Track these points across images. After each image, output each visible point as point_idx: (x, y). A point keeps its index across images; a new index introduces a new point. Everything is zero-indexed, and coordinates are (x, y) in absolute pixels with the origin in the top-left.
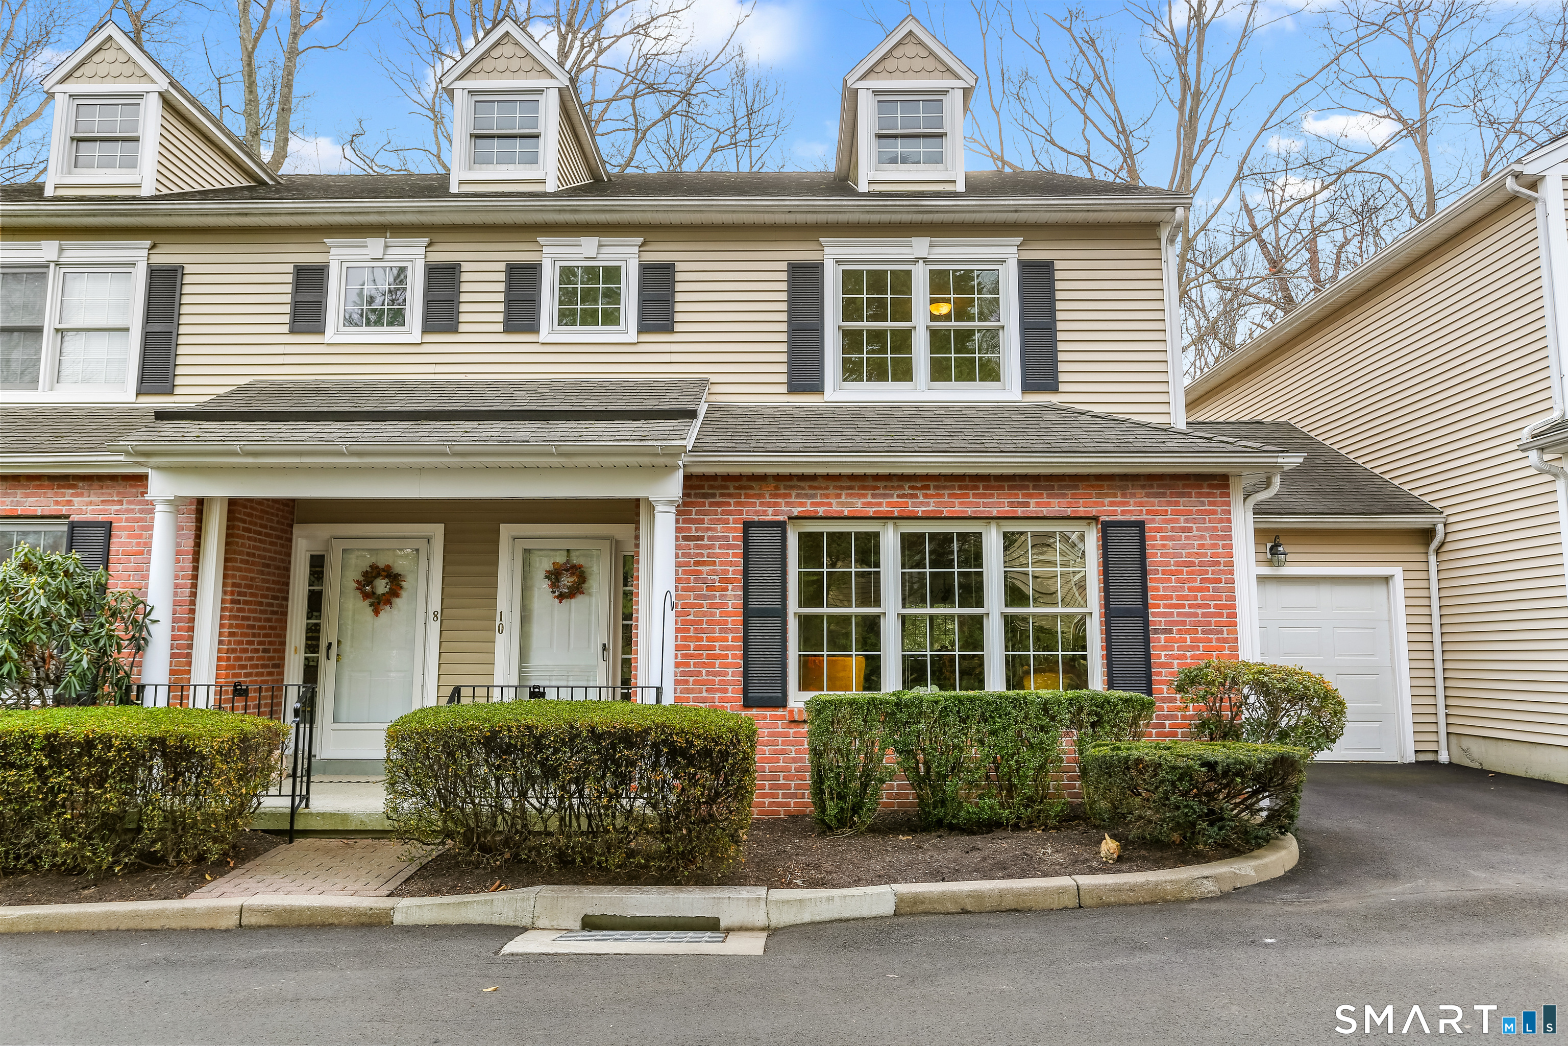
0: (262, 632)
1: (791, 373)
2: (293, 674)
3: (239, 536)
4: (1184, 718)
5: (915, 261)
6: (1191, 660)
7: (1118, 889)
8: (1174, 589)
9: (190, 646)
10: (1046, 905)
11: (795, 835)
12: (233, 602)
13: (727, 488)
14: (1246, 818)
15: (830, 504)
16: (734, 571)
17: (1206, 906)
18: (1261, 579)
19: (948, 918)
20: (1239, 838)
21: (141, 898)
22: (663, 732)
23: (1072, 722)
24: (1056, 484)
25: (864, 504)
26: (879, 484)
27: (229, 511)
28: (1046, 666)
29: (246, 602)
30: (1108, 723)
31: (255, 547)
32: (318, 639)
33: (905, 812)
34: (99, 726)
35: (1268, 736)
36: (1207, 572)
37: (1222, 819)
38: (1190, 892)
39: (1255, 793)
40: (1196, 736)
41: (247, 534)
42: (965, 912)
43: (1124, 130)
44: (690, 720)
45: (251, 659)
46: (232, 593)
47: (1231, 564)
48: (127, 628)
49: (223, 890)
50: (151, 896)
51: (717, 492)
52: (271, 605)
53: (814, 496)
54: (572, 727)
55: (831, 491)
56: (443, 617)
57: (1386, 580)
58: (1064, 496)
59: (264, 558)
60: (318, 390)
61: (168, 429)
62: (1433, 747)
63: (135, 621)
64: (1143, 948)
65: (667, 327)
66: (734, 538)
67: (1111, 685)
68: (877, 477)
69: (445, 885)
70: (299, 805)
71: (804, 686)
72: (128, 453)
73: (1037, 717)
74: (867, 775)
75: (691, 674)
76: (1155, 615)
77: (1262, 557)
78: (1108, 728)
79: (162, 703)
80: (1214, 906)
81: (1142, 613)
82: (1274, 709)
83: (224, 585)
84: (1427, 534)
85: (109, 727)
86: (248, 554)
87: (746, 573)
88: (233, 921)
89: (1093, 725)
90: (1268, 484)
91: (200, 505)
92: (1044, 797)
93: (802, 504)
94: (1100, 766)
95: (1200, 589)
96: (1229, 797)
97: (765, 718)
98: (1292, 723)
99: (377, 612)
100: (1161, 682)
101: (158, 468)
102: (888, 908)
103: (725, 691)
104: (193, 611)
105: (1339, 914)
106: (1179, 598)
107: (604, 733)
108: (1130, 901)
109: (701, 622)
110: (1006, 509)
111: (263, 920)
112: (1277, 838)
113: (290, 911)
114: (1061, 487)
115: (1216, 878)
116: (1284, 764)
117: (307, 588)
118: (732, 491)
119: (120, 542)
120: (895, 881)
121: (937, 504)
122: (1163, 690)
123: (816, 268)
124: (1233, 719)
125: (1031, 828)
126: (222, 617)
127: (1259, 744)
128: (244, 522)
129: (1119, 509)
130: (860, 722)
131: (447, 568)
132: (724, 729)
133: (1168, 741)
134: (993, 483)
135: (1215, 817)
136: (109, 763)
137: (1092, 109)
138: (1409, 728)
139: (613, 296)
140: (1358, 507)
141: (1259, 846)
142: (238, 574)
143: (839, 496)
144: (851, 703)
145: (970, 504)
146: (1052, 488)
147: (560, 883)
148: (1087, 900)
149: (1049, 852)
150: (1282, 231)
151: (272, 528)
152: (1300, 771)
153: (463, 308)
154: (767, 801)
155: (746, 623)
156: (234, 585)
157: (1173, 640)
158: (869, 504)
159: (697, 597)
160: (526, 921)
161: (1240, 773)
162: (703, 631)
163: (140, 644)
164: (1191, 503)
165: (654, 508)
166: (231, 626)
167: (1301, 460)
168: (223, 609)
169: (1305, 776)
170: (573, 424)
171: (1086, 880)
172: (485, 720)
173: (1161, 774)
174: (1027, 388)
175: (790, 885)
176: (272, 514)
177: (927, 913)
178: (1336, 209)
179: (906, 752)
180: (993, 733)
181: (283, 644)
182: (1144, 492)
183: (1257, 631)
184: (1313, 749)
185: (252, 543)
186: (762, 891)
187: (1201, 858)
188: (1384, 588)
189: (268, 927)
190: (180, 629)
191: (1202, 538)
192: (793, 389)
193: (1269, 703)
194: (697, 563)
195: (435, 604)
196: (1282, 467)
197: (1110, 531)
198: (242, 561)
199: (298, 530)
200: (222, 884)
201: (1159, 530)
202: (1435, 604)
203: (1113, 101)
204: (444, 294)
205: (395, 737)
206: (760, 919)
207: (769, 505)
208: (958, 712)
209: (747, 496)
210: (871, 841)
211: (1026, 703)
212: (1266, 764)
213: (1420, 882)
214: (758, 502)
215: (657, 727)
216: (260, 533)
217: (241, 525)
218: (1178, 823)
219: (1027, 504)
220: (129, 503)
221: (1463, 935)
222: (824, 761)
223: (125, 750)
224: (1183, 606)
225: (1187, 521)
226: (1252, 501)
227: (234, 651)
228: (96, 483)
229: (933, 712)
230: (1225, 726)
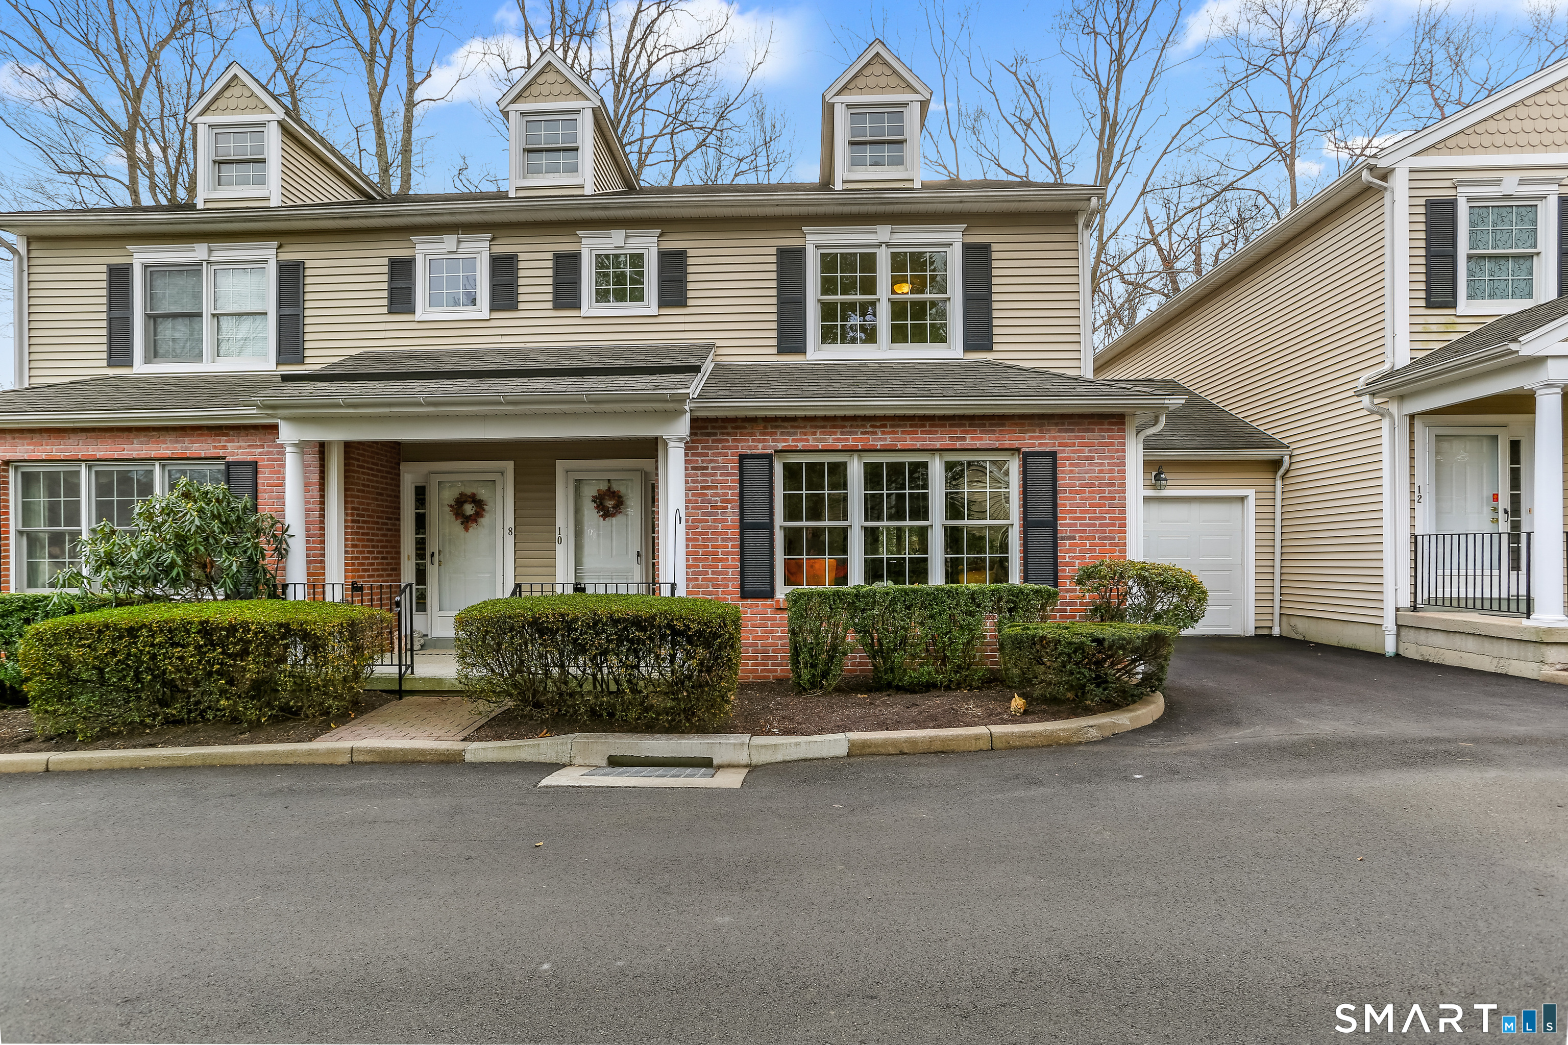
0: (380, 544)
1: (780, 338)
2: (408, 575)
3: (354, 471)
4: (1081, 604)
5: (879, 245)
6: (1089, 560)
7: (1022, 736)
8: (1078, 505)
9: (323, 555)
10: (966, 748)
11: (778, 694)
12: (353, 521)
13: (726, 428)
14: (1126, 679)
15: (807, 440)
16: (732, 494)
17: (1090, 748)
18: (1147, 499)
19: (889, 758)
20: (1118, 696)
21: (281, 741)
22: (666, 618)
23: (993, 608)
24: (987, 423)
25: (834, 439)
26: (847, 424)
27: (345, 452)
28: (976, 566)
29: (364, 522)
30: (1022, 608)
31: (368, 480)
32: (424, 549)
33: (865, 676)
34: (240, 615)
35: (1146, 618)
36: (1104, 492)
37: (1106, 682)
38: (1078, 737)
39: (1134, 661)
40: (1090, 618)
41: (361, 470)
42: (902, 753)
43: (1056, 155)
44: (688, 608)
45: (372, 564)
46: (352, 515)
47: (1124, 485)
48: (269, 541)
49: (342, 735)
50: (289, 740)
51: (718, 431)
52: (386, 524)
53: (795, 434)
54: (595, 614)
55: (808, 430)
56: (517, 532)
57: (1242, 499)
58: (993, 432)
59: (378, 488)
60: (412, 356)
61: (290, 388)
62: (1269, 624)
63: (274, 536)
64: (1038, 783)
65: (682, 302)
66: (732, 468)
67: (1026, 579)
68: (845, 418)
69: (506, 732)
70: (405, 672)
71: (788, 582)
72: (259, 407)
73: (966, 605)
74: (834, 648)
75: (700, 573)
76: (1062, 525)
77: (1148, 483)
78: (1021, 612)
79: (300, 597)
80: (1096, 748)
81: (1052, 524)
82: (1152, 597)
83: (346, 508)
84: (1276, 464)
85: (248, 616)
86: (364, 485)
87: (741, 495)
88: (346, 759)
89: (1010, 610)
90: (1156, 421)
91: (322, 448)
92: (970, 665)
93: (785, 441)
94: (1013, 642)
95: (1099, 505)
96: (1113, 664)
97: (758, 606)
98: (1165, 607)
99: (467, 529)
100: (1065, 577)
101: (284, 419)
102: (842, 750)
103: (727, 586)
104: (323, 529)
105: (1194, 754)
106: (1082, 512)
107: (620, 619)
108: (1031, 744)
109: (707, 534)
110: (947, 443)
111: (369, 758)
112: (1148, 695)
113: (388, 752)
114: (991, 425)
115: (1099, 727)
116: (1158, 639)
117: (414, 511)
118: (730, 430)
119: (264, 477)
120: (850, 730)
121: (892, 439)
122: (1066, 583)
123: (800, 252)
124: (1119, 604)
125: (959, 688)
126: (346, 533)
127: (1138, 625)
128: (358, 460)
129: (1037, 442)
130: (827, 609)
131: (517, 495)
132: (714, 616)
133: (1068, 623)
134: (937, 422)
135: (1100, 681)
136: (250, 642)
137: (1031, 139)
138: (1252, 610)
139: (638, 278)
140: (1224, 443)
141: (1134, 702)
142: (356, 500)
143: (814, 433)
144: (821, 594)
145: (918, 439)
146: (984, 425)
147: (593, 731)
148: (998, 744)
149: (971, 708)
150: (1175, 238)
151: (382, 465)
152: (1170, 645)
153: (521, 290)
154: (760, 668)
155: (742, 534)
156: (353, 509)
157: (1077, 545)
158: (838, 440)
159: (703, 514)
160: (566, 760)
161: (1122, 647)
162: (709, 540)
163: (282, 553)
164: (1094, 437)
165: (667, 444)
166: (353, 540)
167: (1183, 401)
168: (346, 527)
169: (1172, 649)
170: (602, 378)
171: (997, 729)
172: (530, 609)
173: (1060, 648)
174: (967, 348)
175: (769, 733)
176: (382, 455)
177: (873, 754)
178: (1217, 219)
179: (863, 630)
180: (932, 617)
181: (399, 553)
182: (1057, 428)
183: (1141, 538)
184: (1180, 627)
185: (366, 477)
186: (746, 738)
187: (1089, 711)
188: (1240, 505)
189: (373, 763)
190: (314, 542)
191: (1102, 464)
192: (781, 351)
193: (1148, 592)
194: (703, 488)
195: (510, 523)
196: (1168, 407)
197: (1029, 459)
198: (359, 491)
199: (404, 467)
200: (343, 731)
201: (1068, 459)
202: (1278, 517)
203: (1048, 133)
204: (505, 279)
205: (462, 622)
206: (744, 758)
207: (759, 441)
208: (904, 601)
209: (742, 434)
210: (836, 699)
211: (957, 594)
212: (1143, 640)
213: (1258, 728)
214: (750, 439)
215: (661, 614)
216: (372, 469)
217: (356, 463)
218: (1072, 686)
219: (964, 439)
220: (269, 446)
221: (1291, 771)
222: (800, 639)
223: (260, 633)
224: (1085, 518)
225: (1090, 451)
226: (1142, 436)
227: (357, 558)
228: (243, 432)
229: (884, 601)
230: (1113, 610)
